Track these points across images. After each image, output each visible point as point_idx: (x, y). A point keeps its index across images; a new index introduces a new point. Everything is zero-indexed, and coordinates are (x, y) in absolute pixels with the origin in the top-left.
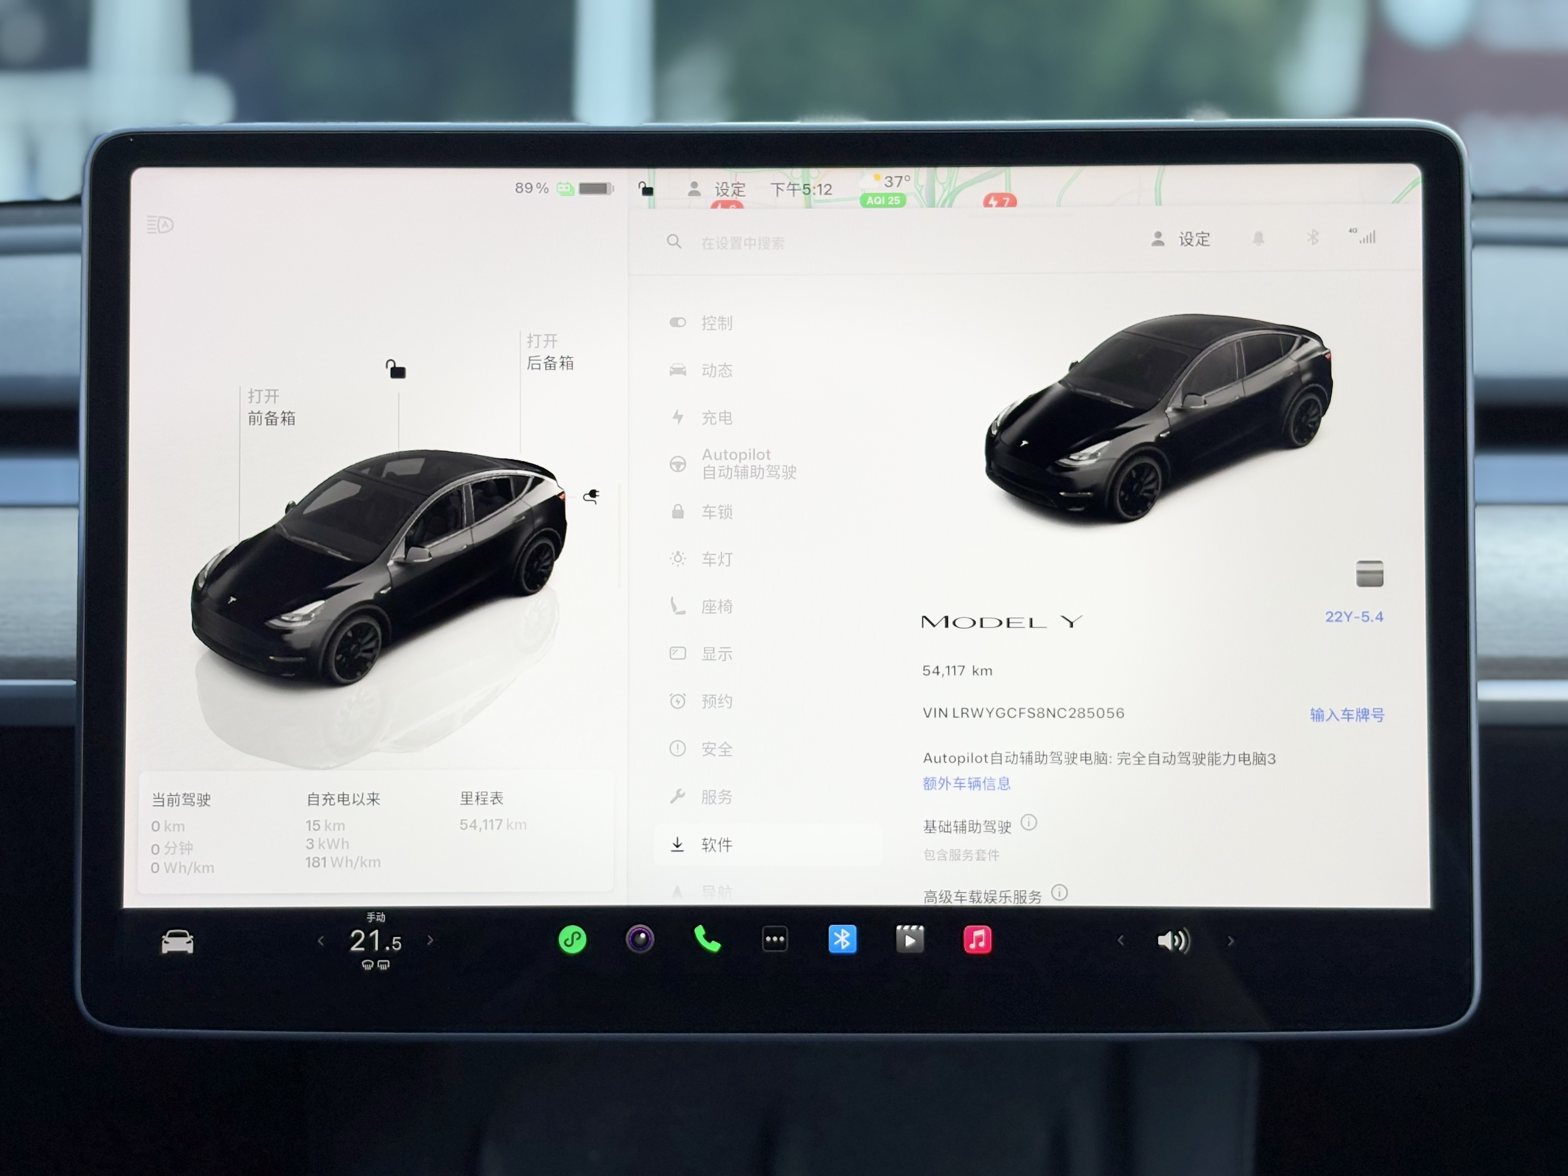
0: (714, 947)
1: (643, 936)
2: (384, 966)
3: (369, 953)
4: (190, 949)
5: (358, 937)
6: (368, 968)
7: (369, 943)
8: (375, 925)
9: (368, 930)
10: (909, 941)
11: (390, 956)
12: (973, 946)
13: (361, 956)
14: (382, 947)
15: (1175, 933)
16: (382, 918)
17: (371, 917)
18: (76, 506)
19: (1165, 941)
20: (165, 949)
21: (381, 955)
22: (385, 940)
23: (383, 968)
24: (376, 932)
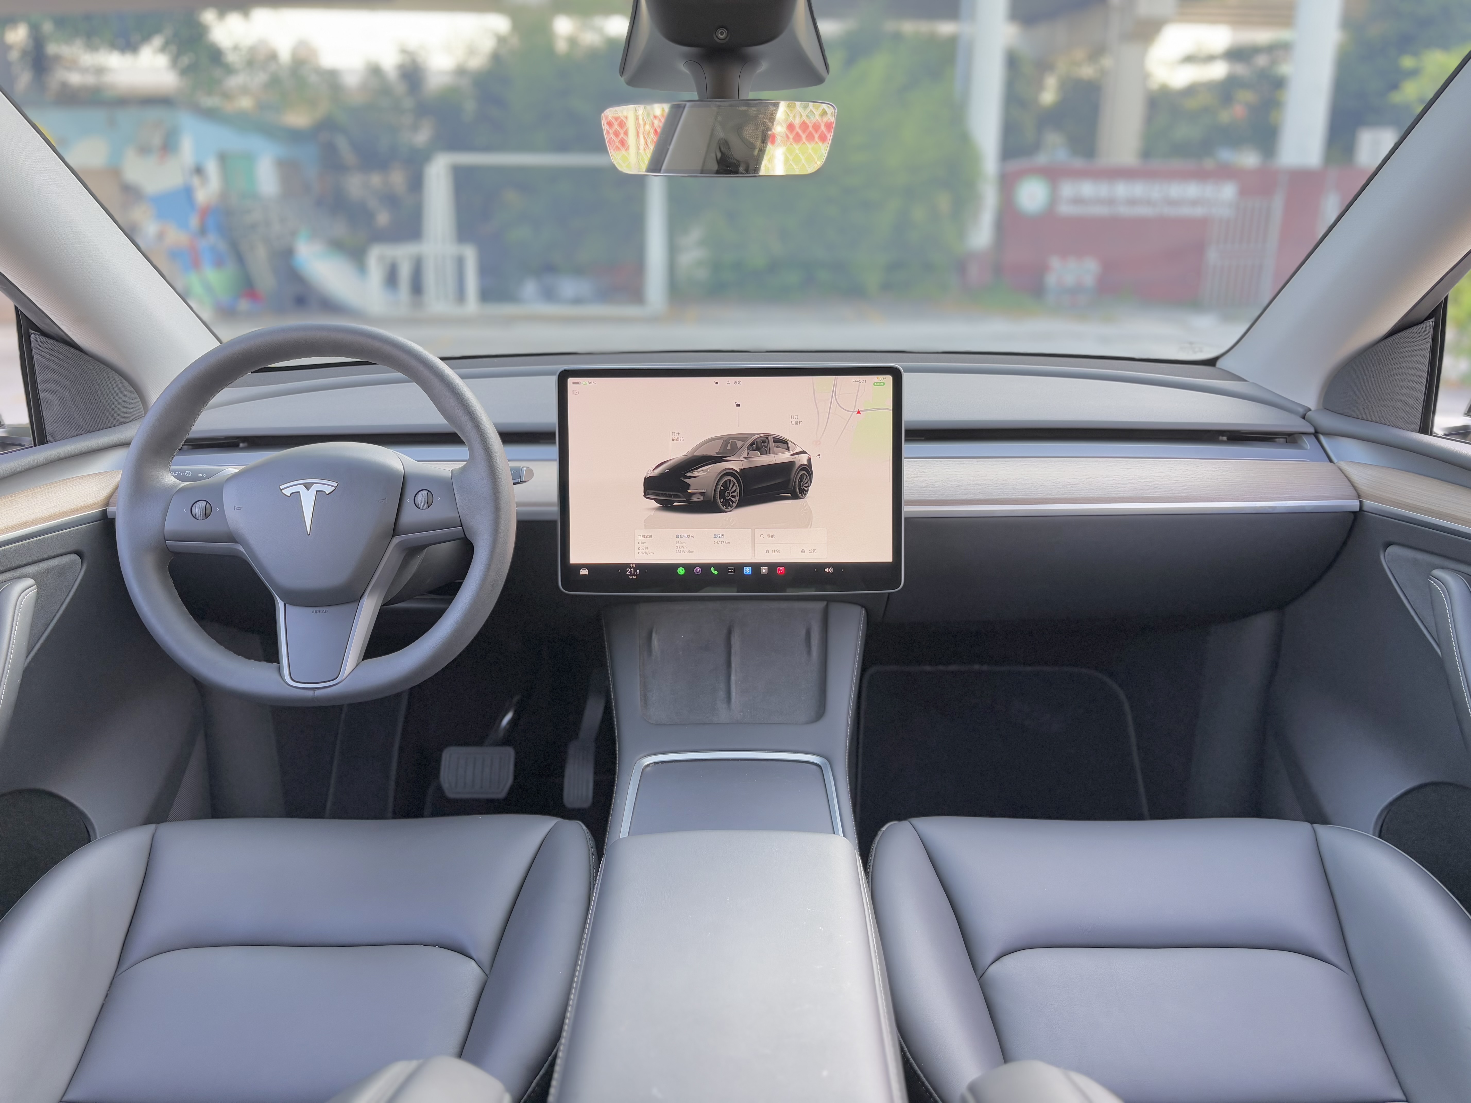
0: (716, 573)
1: (698, 570)
2: (635, 577)
3: (631, 574)
4: (587, 574)
5: (628, 570)
6: (631, 578)
7: (631, 572)
8: (633, 567)
9: (631, 568)
10: (764, 571)
11: (637, 575)
12: (780, 572)
13: (629, 575)
14: (634, 572)
15: (829, 568)
16: (634, 566)
17: (631, 565)
18: (555, 460)
19: (827, 570)
20: (581, 573)
21: (634, 574)
22: (635, 571)
23: (635, 578)
24: (633, 569)
